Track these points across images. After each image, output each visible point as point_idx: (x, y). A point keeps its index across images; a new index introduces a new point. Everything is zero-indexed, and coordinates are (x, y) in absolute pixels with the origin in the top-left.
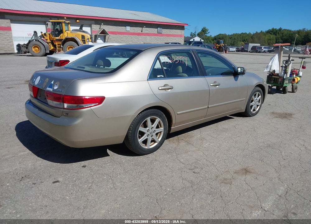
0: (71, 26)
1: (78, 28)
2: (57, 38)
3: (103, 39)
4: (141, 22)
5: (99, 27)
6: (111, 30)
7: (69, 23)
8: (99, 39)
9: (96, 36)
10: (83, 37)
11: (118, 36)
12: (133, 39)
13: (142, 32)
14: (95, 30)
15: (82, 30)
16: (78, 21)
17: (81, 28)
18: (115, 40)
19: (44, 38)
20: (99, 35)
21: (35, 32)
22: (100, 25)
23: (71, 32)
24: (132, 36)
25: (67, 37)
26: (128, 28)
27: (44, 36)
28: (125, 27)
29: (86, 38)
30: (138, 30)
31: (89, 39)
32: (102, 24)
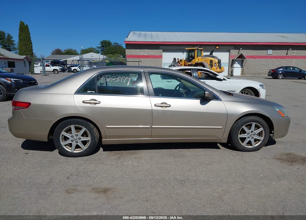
0: (204, 52)
1: (209, 53)
2: (189, 63)
3: (241, 63)
4: (286, 44)
5: (237, 51)
6: (250, 55)
7: (202, 50)
8: (237, 63)
9: (233, 60)
10: (211, 61)
11: (257, 60)
12: (275, 63)
13: (287, 54)
14: (233, 55)
15: (211, 56)
16: (217, 47)
17: (211, 54)
18: (253, 64)
19: (180, 63)
20: (236, 60)
21: (175, 59)
22: (239, 49)
23: (202, 58)
24: (274, 60)
25: (198, 62)
26: (270, 52)
27: (180, 62)
28: (266, 51)
29: (214, 62)
30: (283, 53)
31: (217, 63)
32: (241, 49)
